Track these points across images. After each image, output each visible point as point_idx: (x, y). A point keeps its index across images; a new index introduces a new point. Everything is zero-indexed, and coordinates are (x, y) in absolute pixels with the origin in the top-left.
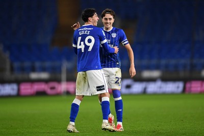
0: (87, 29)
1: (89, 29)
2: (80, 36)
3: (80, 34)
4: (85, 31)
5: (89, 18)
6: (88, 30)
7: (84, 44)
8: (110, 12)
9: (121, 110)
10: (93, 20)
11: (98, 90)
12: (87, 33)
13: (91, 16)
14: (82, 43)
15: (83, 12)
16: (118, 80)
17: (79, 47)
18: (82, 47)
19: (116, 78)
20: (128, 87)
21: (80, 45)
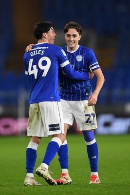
0: (40, 48)
1: (44, 48)
2: (31, 58)
3: (32, 55)
4: (38, 50)
5: (44, 34)
6: (42, 50)
7: (38, 68)
8: (75, 26)
9: (95, 157)
10: (49, 36)
11: (50, 130)
12: (41, 53)
13: (47, 31)
14: (35, 67)
15: (36, 27)
16: (89, 119)
17: (31, 73)
18: (35, 72)
19: (86, 115)
20: (107, 125)
21: (32, 69)
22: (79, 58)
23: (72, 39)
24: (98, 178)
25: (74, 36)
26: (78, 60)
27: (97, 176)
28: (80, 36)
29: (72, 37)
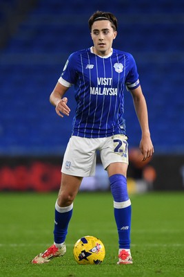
22: (119, 68)
23: (102, 36)
24: (130, 257)
25: (105, 31)
26: (117, 70)
27: (129, 253)
28: (116, 33)
29: (101, 33)
